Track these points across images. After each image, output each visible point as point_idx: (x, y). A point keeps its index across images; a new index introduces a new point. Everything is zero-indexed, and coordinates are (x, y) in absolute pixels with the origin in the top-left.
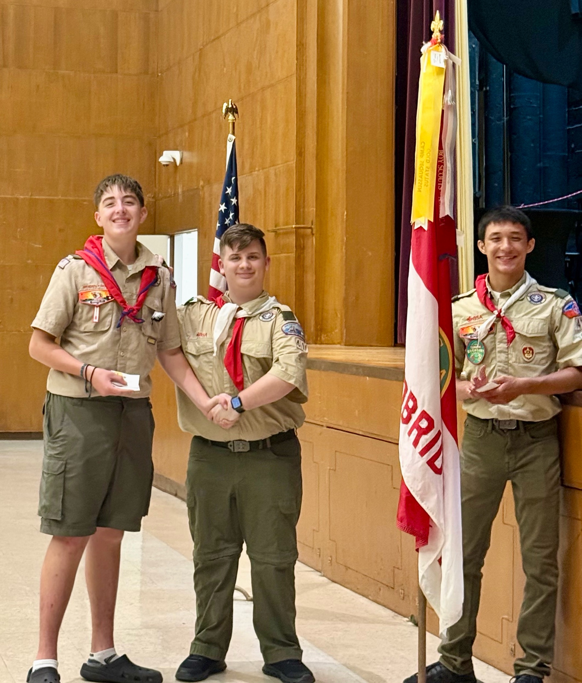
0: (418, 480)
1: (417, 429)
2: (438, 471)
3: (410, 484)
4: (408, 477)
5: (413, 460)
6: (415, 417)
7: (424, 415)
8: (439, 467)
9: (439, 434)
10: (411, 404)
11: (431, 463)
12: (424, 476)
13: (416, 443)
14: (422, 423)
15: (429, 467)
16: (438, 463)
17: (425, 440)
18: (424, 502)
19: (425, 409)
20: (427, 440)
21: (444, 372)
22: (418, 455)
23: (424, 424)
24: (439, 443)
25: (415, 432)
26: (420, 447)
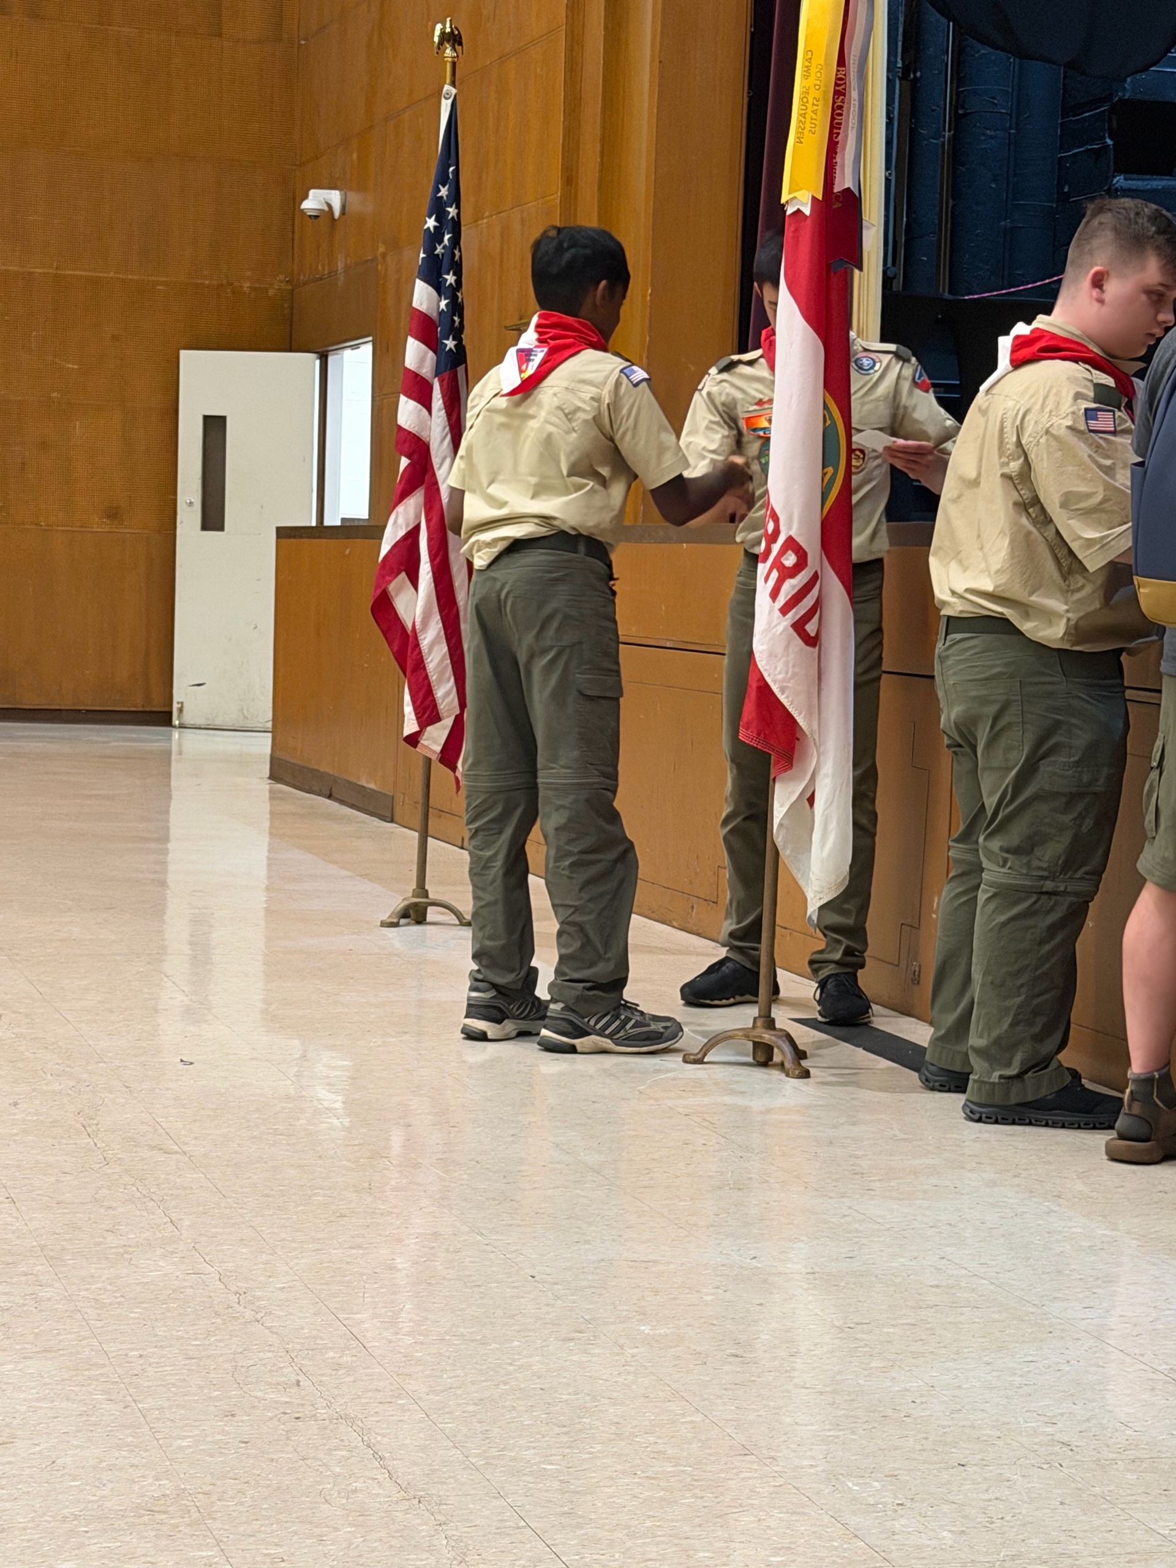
0: (776, 656)
1: (778, 571)
2: (812, 641)
3: (763, 663)
4: (761, 652)
5: (769, 623)
6: (776, 548)
7: (791, 544)
8: (813, 634)
9: (815, 578)
10: (771, 527)
11: (799, 627)
12: (787, 648)
13: (774, 594)
14: (787, 559)
15: (795, 634)
16: (811, 628)
17: (790, 587)
18: (785, 695)
19: (793, 533)
20: (794, 587)
21: (830, 470)
22: (778, 613)
23: (790, 560)
24: (815, 592)
25: (775, 574)
26: (782, 599)
